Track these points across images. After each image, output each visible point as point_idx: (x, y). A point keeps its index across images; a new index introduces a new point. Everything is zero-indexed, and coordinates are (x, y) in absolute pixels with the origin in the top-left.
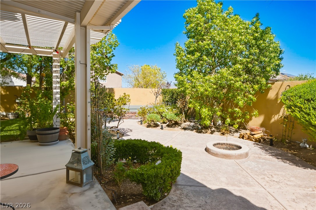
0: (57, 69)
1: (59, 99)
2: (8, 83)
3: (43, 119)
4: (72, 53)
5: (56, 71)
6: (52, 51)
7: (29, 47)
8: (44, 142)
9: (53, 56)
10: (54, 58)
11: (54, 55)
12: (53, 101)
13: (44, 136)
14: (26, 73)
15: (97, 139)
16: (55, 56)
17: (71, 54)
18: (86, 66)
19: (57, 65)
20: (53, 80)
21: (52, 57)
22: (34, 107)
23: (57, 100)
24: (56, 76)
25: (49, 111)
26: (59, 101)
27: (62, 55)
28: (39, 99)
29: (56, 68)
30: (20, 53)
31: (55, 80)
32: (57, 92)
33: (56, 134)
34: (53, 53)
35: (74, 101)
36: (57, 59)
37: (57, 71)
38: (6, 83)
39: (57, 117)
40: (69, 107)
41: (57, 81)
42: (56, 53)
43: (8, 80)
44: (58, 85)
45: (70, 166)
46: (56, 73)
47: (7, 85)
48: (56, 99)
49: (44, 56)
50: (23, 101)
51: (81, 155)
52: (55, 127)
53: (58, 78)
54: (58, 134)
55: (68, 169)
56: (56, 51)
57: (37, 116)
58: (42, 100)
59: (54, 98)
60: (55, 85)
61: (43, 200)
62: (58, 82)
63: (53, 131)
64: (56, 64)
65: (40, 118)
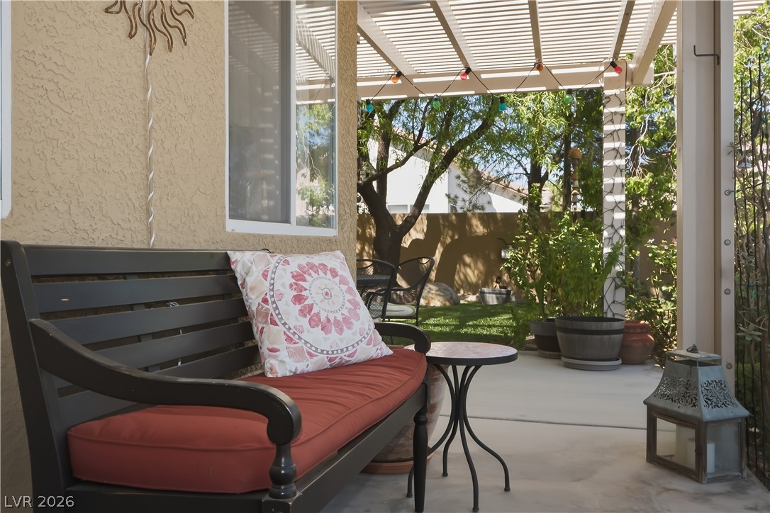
0: (617, 127)
1: (622, 227)
2: (482, 208)
3: (574, 290)
4: (666, 74)
5: (612, 134)
6: (602, 68)
7: (539, 66)
8: (578, 357)
9: (603, 85)
10: (607, 92)
11: (609, 80)
12: (605, 234)
13: (576, 336)
14: (527, 174)
15: (760, 322)
16: (611, 83)
17: (661, 77)
18: (719, 63)
19: (616, 113)
20: (605, 163)
21: (600, 90)
22: (550, 250)
23: (616, 231)
24: (614, 149)
25: (593, 265)
26: (623, 233)
27: (631, 77)
28: (562, 226)
29: (613, 123)
30: (513, 90)
31: (611, 164)
32: (617, 204)
33: (612, 336)
34: (606, 75)
35: (673, 234)
36: (617, 91)
37: (615, 134)
38: (477, 208)
39: (617, 287)
40: (653, 253)
41: (618, 167)
42: (615, 74)
43: (481, 200)
44: (620, 180)
45: (661, 403)
46: (614, 141)
47: (481, 211)
48: (612, 226)
49: (577, 90)
50: (522, 239)
51: (697, 370)
52: (609, 315)
53: (618, 155)
54: (618, 337)
55: (654, 413)
56: (613, 64)
57: (558, 279)
58: (572, 228)
59: (607, 221)
60: (611, 181)
61: (579, 480)
62: (619, 170)
63: (605, 326)
64: (613, 110)
65: (567, 284)
